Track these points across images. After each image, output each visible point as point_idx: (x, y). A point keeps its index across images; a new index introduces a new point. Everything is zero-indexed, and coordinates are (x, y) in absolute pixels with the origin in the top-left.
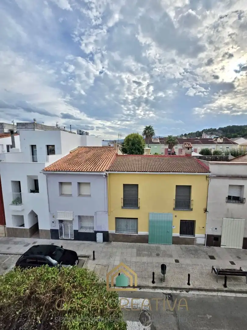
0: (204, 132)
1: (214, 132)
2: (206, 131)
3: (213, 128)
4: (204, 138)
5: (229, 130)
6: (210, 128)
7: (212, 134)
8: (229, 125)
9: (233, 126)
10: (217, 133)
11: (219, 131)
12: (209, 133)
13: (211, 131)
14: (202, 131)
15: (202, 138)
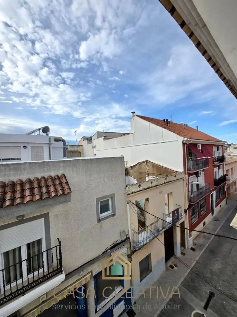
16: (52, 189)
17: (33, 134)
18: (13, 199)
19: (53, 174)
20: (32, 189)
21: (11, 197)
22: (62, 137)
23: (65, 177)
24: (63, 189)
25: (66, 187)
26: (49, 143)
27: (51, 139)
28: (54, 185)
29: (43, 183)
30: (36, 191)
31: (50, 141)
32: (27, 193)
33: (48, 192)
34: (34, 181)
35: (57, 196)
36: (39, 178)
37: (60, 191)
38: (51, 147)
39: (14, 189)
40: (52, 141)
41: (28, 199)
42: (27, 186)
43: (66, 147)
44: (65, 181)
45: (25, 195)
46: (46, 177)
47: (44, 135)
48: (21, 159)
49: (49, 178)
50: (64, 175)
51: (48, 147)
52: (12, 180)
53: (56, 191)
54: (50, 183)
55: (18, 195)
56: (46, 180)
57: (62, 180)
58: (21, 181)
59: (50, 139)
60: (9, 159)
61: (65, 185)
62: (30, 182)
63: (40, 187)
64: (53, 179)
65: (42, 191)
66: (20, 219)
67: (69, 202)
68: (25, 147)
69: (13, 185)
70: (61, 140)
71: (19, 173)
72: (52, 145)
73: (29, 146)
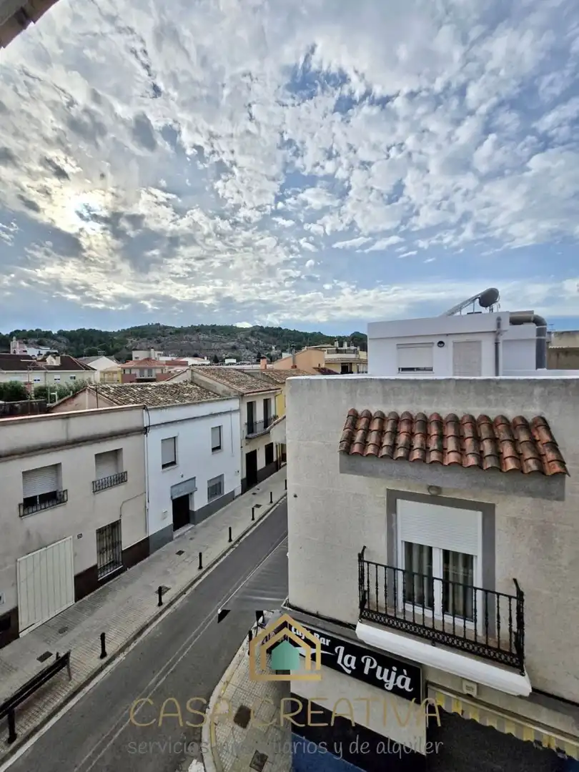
0: (14, 338)
1: (46, 341)
2: (24, 337)
3: (44, 329)
4: (18, 353)
5: (82, 339)
6: (34, 330)
7: (40, 344)
8: (82, 328)
9: (90, 330)
10: (55, 343)
11: (59, 338)
12: (30, 341)
13: (40, 338)
14: (11, 333)
15: (12, 353)
16: (507, 450)
17: (458, 314)
18: (425, 450)
19: (511, 413)
20: (460, 438)
21: (422, 445)
22: (532, 312)
23: (547, 428)
24: (539, 458)
25: (550, 456)
26: (494, 332)
27: (502, 322)
28: (514, 442)
29: (484, 431)
30: (469, 444)
31: (499, 325)
32: (451, 444)
33: (498, 455)
34: (465, 421)
35: (522, 472)
36: (476, 418)
37: (531, 462)
38: (501, 341)
39: (427, 430)
40: (506, 325)
41: (452, 458)
42: (450, 431)
43: (546, 337)
44: (546, 438)
45: (445, 447)
46: (492, 417)
47: (485, 310)
48: (432, 370)
49: (500, 421)
50: (544, 419)
51: (494, 342)
52: (423, 412)
53: (518, 457)
54: (502, 434)
55: (433, 444)
56: (492, 425)
57: (535, 433)
58: (438, 415)
59: (499, 319)
60: (412, 369)
61: (547, 449)
62: (456, 422)
63: (477, 440)
64: (510, 426)
65: (482, 449)
66: (433, 492)
67: (558, 499)
68: (441, 343)
69: (425, 422)
70: (532, 319)
71: (435, 400)
72: (505, 334)
73: (449, 342)
